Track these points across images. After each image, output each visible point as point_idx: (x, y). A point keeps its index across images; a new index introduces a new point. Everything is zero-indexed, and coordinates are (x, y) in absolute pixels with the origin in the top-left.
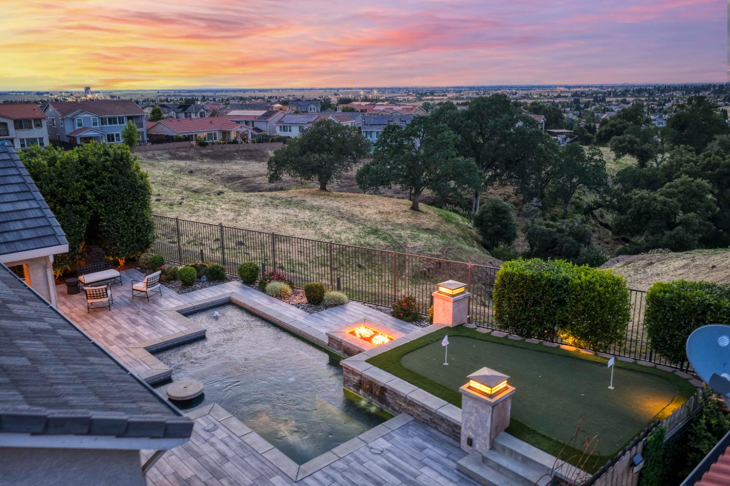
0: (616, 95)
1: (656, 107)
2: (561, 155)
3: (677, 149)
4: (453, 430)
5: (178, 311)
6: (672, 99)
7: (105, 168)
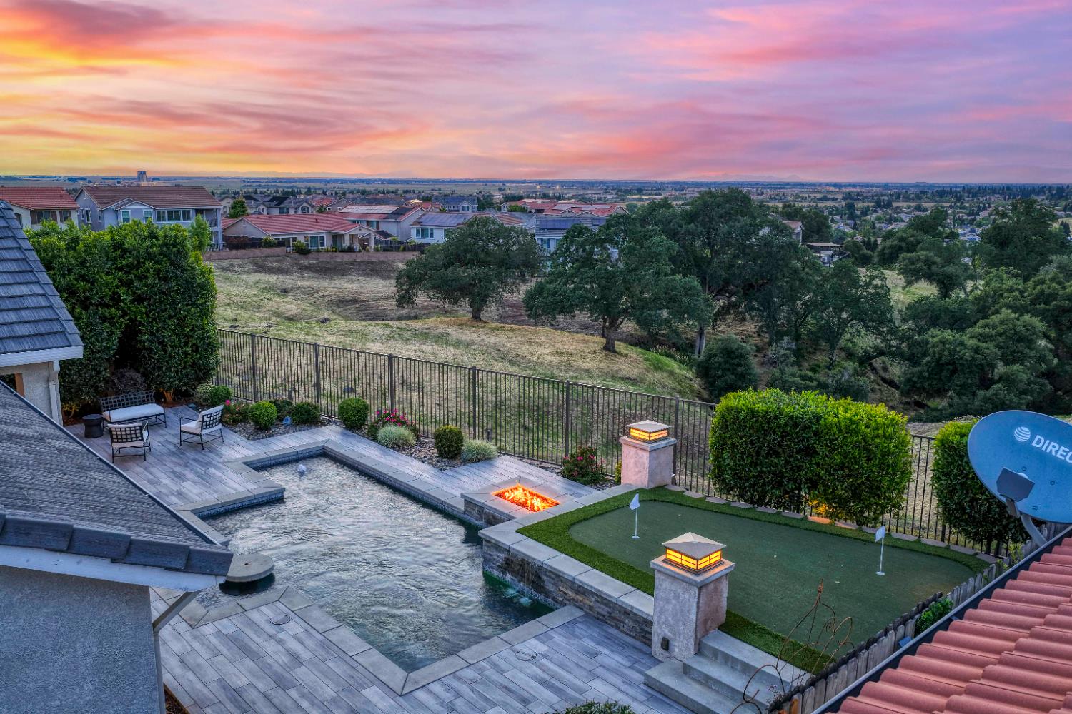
0: (907, 199)
1: (965, 217)
2: (826, 279)
3: (995, 273)
4: (642, 629)
5: (244, 463)
6: (989, 206)
7: (150, 257)
